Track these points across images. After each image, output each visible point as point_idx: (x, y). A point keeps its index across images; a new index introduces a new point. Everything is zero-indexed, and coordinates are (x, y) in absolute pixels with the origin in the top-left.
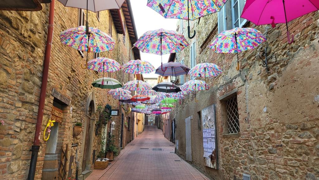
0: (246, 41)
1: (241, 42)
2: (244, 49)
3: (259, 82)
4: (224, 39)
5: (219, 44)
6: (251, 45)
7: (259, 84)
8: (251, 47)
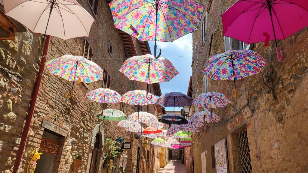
0: (246, 66)
1: (241, 67)
2: (245, 75)
3: (267, 112)
4: (220, 65)
5: (216, 70)
6: (252, 70)
7: (267, 114)
8: (253, 72)
